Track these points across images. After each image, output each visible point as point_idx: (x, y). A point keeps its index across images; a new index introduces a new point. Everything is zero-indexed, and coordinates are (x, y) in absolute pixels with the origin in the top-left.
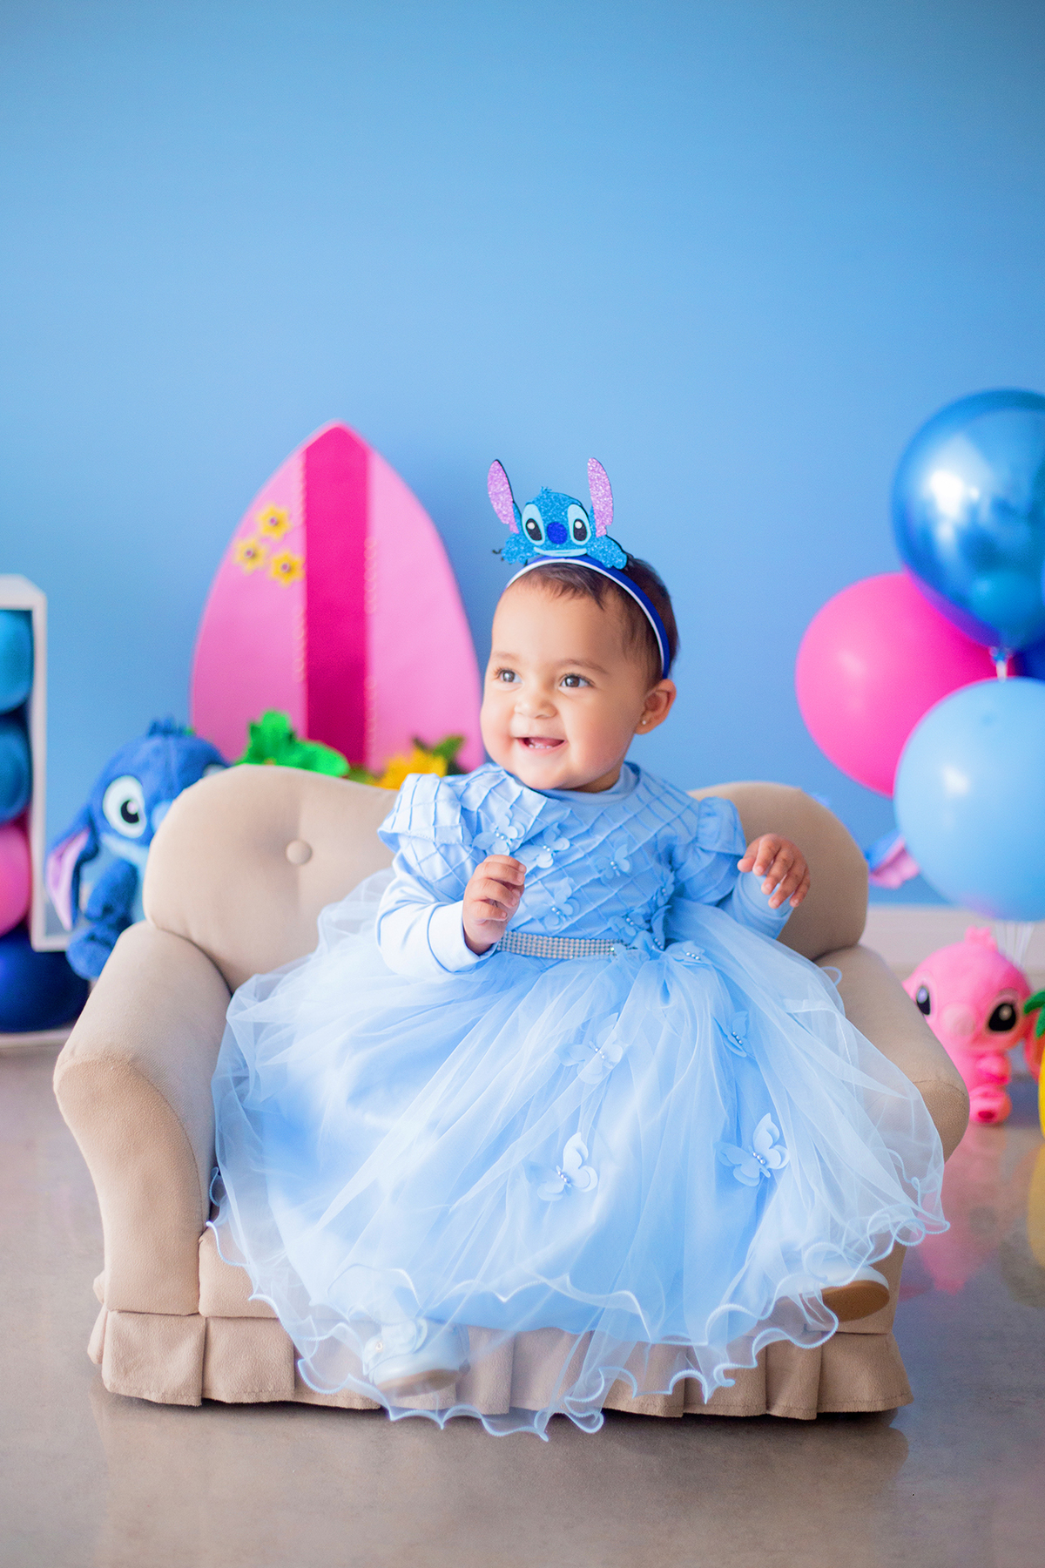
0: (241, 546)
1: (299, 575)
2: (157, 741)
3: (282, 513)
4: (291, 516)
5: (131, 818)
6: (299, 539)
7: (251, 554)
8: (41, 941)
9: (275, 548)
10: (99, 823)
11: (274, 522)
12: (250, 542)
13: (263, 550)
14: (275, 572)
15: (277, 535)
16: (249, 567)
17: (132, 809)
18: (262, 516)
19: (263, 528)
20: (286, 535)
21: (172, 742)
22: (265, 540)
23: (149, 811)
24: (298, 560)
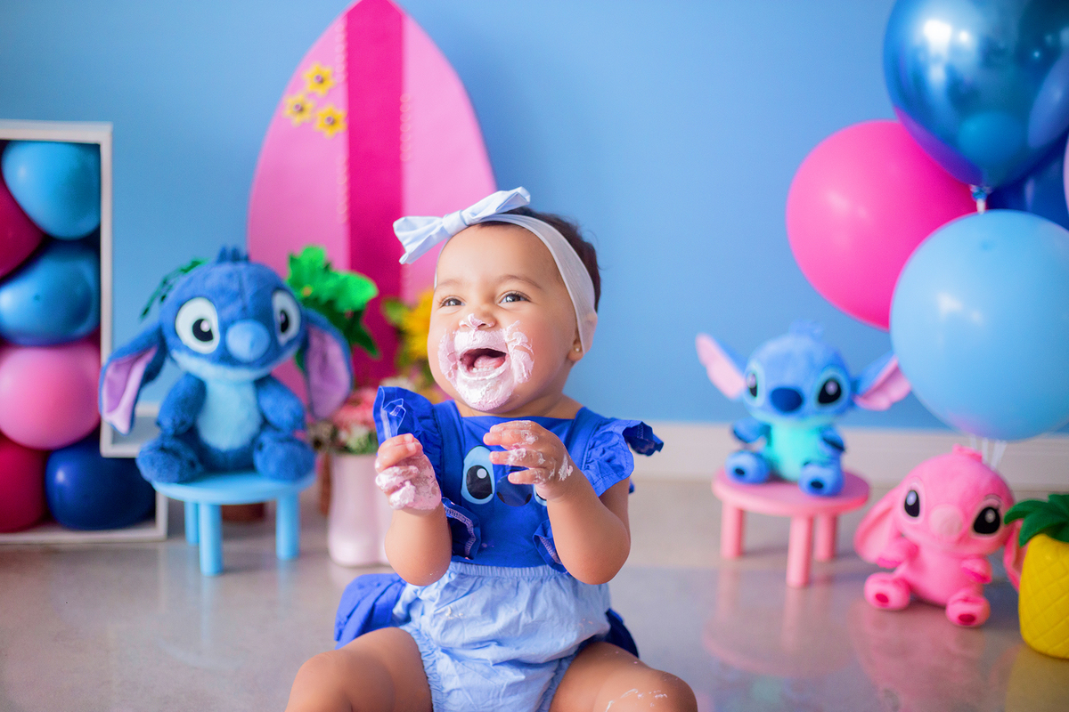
0: (291, 101)
1: (341, 127)
2: (227, 268)
3: (326, 72)
4: (334, 74)
5: (205, 336)
6: (341, 95)
7: (300, 109)
8: (108, 449)
9: (320, 103)
10: (170, 340)
11: (320, 80)
12: (299, 98)
13: (309, 105)
14: (320, 125)
15: (322, 91)
16: (298, 120)
17: (205, 327)
18: (309, 75)
19: (311, 86)
20: (330, 91)
21: (241, 267)
22: (311, 95)
23: (224, 329)
24: (341, 114)
